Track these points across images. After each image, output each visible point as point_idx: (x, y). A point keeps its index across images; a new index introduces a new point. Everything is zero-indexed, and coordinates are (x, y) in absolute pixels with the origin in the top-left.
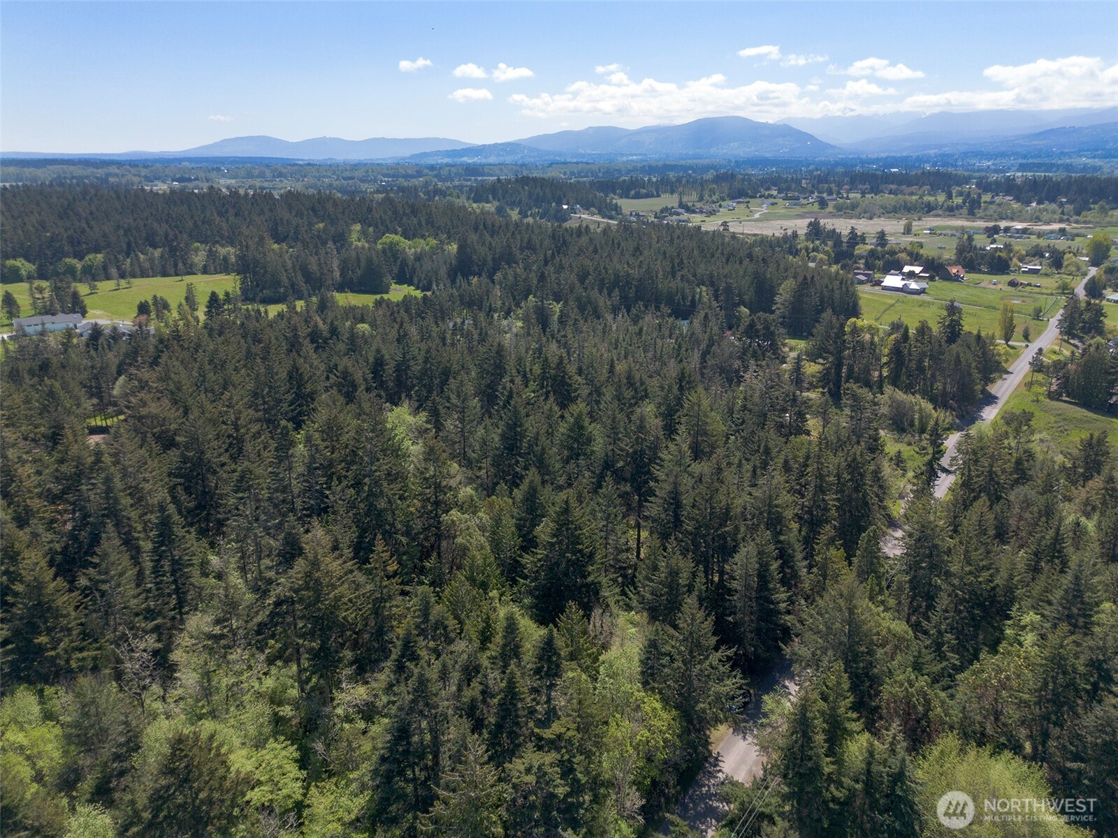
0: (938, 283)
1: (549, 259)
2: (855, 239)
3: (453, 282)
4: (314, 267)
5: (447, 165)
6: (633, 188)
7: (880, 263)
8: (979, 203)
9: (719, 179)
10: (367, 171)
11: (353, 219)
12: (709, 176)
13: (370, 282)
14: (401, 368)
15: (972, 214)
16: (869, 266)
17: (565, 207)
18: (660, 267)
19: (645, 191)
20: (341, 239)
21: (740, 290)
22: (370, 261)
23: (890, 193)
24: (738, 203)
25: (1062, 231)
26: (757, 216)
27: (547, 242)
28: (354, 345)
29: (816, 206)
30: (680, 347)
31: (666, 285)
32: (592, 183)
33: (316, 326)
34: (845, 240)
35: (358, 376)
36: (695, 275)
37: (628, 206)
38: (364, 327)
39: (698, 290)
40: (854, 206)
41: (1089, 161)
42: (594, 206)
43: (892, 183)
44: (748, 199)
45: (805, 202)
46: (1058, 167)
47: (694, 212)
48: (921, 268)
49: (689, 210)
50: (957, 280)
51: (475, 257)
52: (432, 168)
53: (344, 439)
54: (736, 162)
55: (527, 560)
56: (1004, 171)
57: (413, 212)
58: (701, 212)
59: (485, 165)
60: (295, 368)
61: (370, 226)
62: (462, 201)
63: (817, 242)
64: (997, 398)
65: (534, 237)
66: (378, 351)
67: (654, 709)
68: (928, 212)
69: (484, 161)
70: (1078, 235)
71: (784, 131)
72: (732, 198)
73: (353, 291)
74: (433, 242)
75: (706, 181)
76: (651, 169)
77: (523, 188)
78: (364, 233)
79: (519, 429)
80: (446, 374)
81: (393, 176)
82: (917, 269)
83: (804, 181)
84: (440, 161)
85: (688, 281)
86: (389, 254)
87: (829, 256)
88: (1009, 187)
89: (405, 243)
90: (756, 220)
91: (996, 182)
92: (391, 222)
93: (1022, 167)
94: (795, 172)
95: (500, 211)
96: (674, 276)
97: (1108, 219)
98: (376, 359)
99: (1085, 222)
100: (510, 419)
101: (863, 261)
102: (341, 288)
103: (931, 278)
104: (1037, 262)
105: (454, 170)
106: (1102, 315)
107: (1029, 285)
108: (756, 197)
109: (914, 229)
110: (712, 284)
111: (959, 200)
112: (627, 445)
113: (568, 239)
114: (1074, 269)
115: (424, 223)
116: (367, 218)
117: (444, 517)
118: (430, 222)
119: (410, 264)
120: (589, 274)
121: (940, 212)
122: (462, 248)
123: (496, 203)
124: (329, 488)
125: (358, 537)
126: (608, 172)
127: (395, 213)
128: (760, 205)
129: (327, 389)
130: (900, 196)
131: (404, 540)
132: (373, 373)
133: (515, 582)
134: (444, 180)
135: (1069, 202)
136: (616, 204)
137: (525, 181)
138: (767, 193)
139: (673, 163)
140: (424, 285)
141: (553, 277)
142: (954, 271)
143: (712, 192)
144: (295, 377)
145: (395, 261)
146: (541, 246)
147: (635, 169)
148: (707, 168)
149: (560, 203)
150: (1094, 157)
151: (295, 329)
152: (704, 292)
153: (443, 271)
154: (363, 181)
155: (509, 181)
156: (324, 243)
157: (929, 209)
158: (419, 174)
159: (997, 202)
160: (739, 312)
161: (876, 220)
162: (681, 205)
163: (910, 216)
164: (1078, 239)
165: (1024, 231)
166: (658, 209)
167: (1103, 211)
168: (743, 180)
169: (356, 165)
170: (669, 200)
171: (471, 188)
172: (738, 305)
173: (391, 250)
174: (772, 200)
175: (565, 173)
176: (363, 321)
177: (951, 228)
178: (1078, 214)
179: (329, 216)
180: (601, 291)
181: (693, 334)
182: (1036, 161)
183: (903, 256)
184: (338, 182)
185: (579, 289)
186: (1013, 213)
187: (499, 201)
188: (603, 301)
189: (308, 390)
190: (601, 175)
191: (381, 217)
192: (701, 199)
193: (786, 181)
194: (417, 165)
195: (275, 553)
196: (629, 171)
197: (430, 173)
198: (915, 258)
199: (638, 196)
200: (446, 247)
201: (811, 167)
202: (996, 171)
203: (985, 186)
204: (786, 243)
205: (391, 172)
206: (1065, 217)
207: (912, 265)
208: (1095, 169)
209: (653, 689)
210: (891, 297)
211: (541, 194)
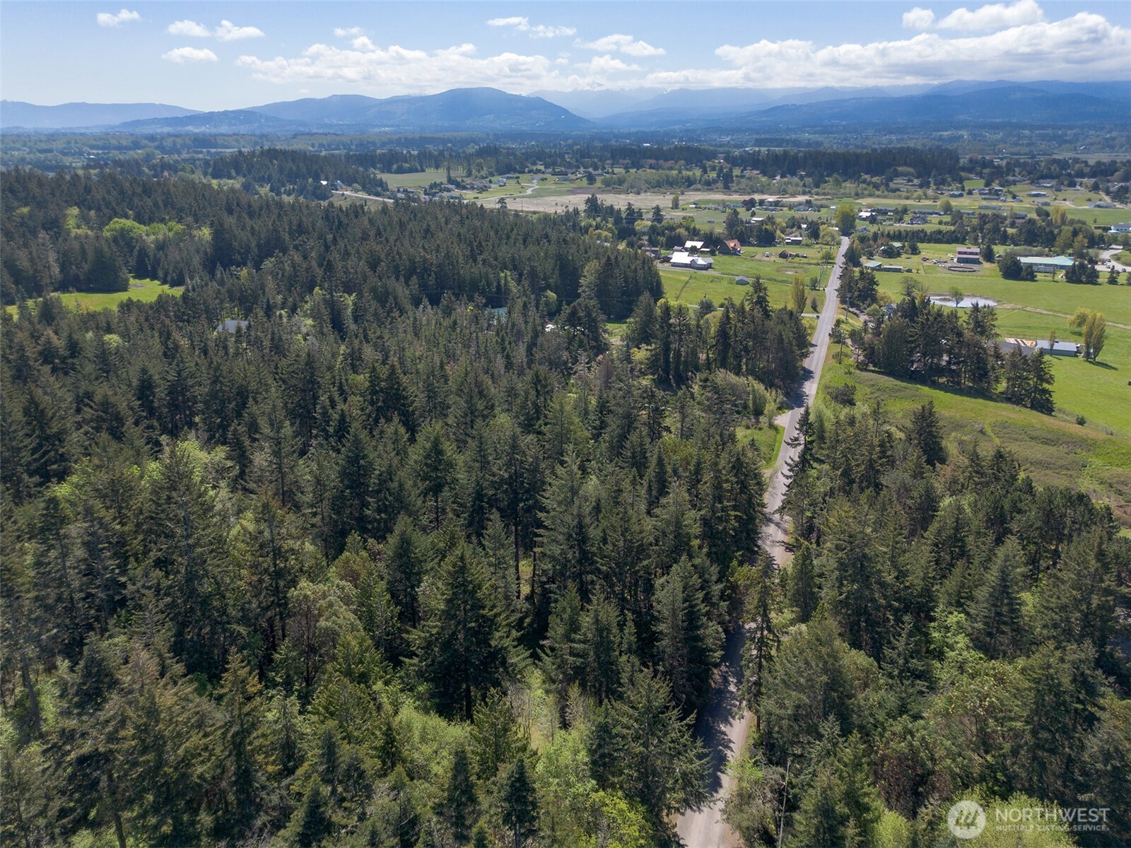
0: (720, 258)
1: (330, 244)
2: (633, 215)
3: (212, 273)
4: (23, 261)
5: (169, 135)
6: (393, 162)
7: (662, 239)
8: (732, 177)
9: (483, 153)
10: (69, 143)
11: (66, 202)
12: (472, 149)
13: (103, 279)
14: (177, 391)
15: (727, 188)
16: (653, 243)
17: (324, 183)
18: (459, 251)
19: (407, 165)
20: (54, 226)
21: (545, 274)
22: (99, 253)
23: (651, 167)
24: (508, 178)
25: (809, 203)
26: (529, 192)
27: (319, 223)
28: (106, 364)
29: (585, 180)
30: (503, 340)
31: (468, 270)
32: (348, 157)
33: (49, 342)
34: (624, 216)
35: (123, 407)
36: (496, 259)
37: (394, 181)
38: (113, 339)
39: (502, 275)
40: (621, 182)
41: (811, 136)
42: (357, 182)
43: (650, 158)
44: (517, 175)
45: (573, 177)
46: (788, 142)
47: (464, 188)
48: (701, 243)
49: (460, 186)
50: (735, 254)
51: (235, 244)
52: (152, 138)
53: (135, 503)
54: (495, 135)
55: (415, 636)
56: (743, 146)
57: (144, 191)
58: (472, 188)
59: (215, 135)
60: (33, 402)
61: (90, 209)
62: (198, 177)
63: (598, 219)
64: (812, 372)
65: (304, 219)
66: (144, 371)
67: (621, 811)
68: (689, 186)
69: (214, 131)
70: (822, 206)
71: (537, 105)
72: (501, 173)
73: (80, 290)
74: (179, 227)
75: (471, 155)
76: (409, 142)
77: (271, 162)
78: (84, 219)
79: (362, 462)
80: (243, 396)
81: (103, 148)
82: (699, 244)
83: (567, 156)
84: (159, 131)
85: (491, 266)
86: (122, 244)
87: (612, 232)
88: (754, 162)
89: (141, 230)
90: (529, 197)
91: (741, 156)
92: (118, 204)
93: (759, 143)
94: (555, 146)
95: (247, 187)
96: (475, 261)
97: (842, 191)
98: (142, 381)
99: (824, 194)
100: (350, 451)
101: (646, 238)
102: (63, 287)
103: (712, 253)
104: (797, 233)
105: (179, 141)
106: (875, 283)
107: (797, 256)
108: (524, 172)
109: (681, 203)
110: (515, 268)
111: (713, 175)
112: (499, 469)
113: (345, 221)
114: (830, 239)
115: (161, 204)
116: (85, 200)
117: (293, 593)
118: (168, 203)
119: (151, 254)
120: (380, 260)
121: (699, 186)
122: (218, 233)
123: (241, 180)
124: (124, 572)
125: (175, 635)
126: (361, 144)
127: (122, 192)
128: (530, 181)
129: (79, 426)
130: (661, 171)
131: (242, 630)
132: (139, 399)
133: (400, 663)
134: (170, 152)
135: (808, 175)
136: (381, 179)
137: (273, 154)
138: (534, 168)
139: (430, 135)
140: (173, 279)
141: (340, 265)
142: (732, 245)
143: (480, 167)
144: (36, 415)
145: (131, 251)
146: (314, 229)
147: (390, 142)
148: (467, 141)
149: (317, 178)
150: (814, 133)
151: (22, 349)
152: (507, 276)
153: (196, 261)
154: (64, 154)
155: (253, 154)
156: (34, 233)
157: (689, 183)
158: (136, 145)
159: (747, 175)
160: (547, 297)
161: (643, 196)
162: (450, 181)
163: (673, 190)
164: (824, 210)
165: (777, 204)
166: (427, 185)
167: (838, 183)
168: (508, 154)
169: (52, 135)
170: (438, 176)
171: (207, 163)
172: (544, 289)
173: (123, 239)
174: (541, 176)
175: (313, 146)
176: (109, 330)
177: (714, 202)
178: (817, 186)
179: (34, 197)
180: (397, 279)
181: (513, 325)
182: (767, 136)
183: (682, 231)
184: (32, 156)
185: (373, 280)
186: (763, 186)
187: (244, 176)
188: (402, 291)
189: (55, 430)
190: (353, 147)
191: (104, 199)
192: (469, 174)
193: (550, 156)
194: (132, 135)
195: (72, 691)
196: (384, 144)
197: (149, 144)
198: (694, 234)
199: (400, 171)
200: (195, 232)
201: (570, 142)
202: (737, 146)
203: (733, 161)
204: (569, 220)
205: (100, 143)
206: (807, 190)
207: (692, 240)
208: (818, 144)
209: (613, 786)
210: (683, 274)
211: (294, 168)
